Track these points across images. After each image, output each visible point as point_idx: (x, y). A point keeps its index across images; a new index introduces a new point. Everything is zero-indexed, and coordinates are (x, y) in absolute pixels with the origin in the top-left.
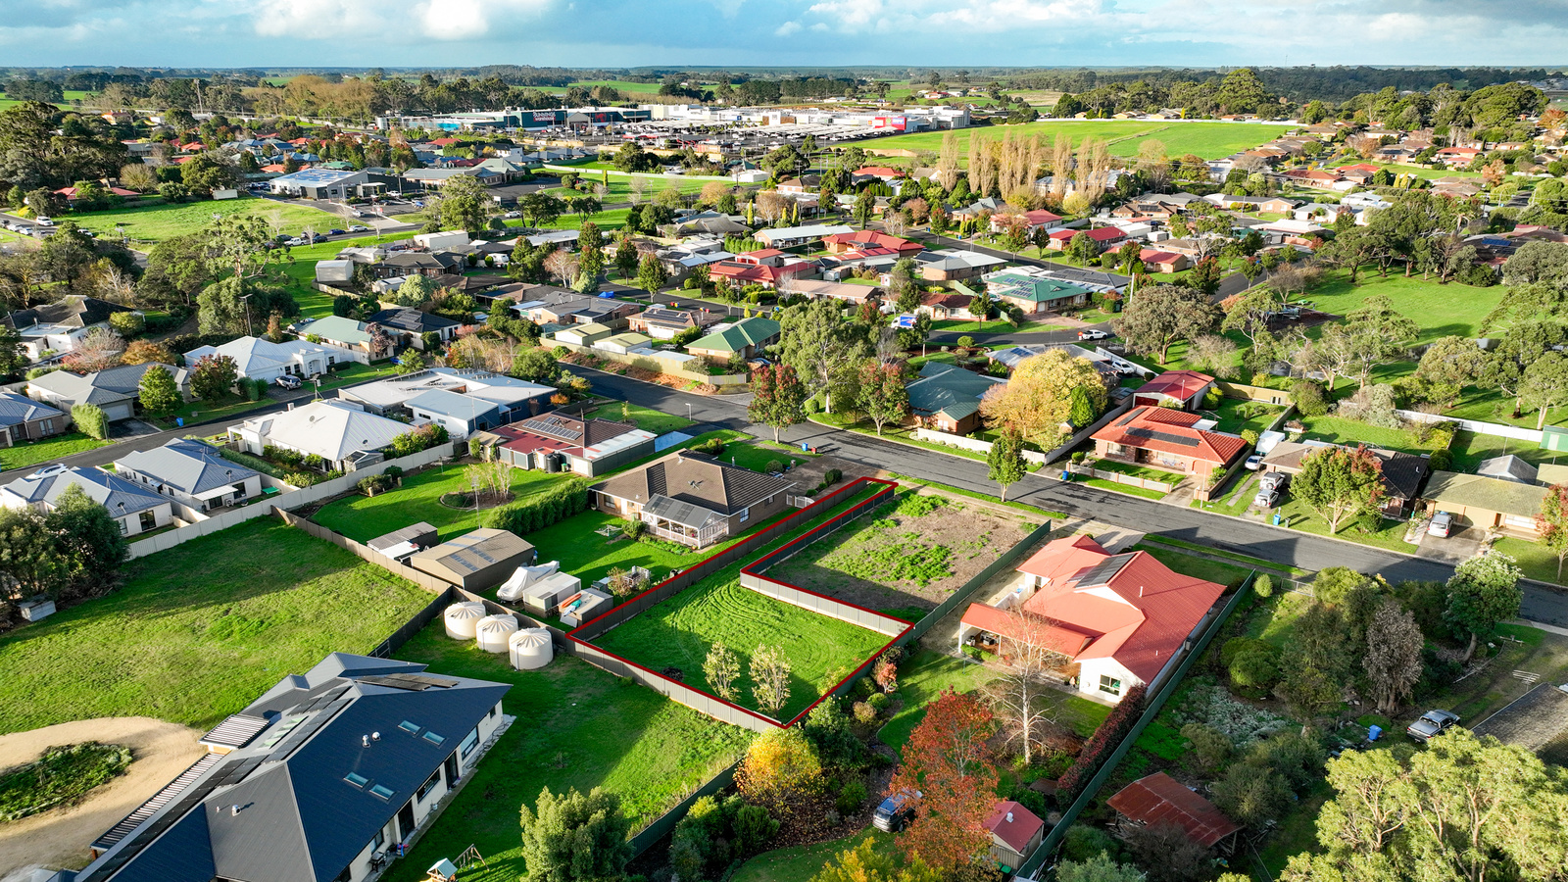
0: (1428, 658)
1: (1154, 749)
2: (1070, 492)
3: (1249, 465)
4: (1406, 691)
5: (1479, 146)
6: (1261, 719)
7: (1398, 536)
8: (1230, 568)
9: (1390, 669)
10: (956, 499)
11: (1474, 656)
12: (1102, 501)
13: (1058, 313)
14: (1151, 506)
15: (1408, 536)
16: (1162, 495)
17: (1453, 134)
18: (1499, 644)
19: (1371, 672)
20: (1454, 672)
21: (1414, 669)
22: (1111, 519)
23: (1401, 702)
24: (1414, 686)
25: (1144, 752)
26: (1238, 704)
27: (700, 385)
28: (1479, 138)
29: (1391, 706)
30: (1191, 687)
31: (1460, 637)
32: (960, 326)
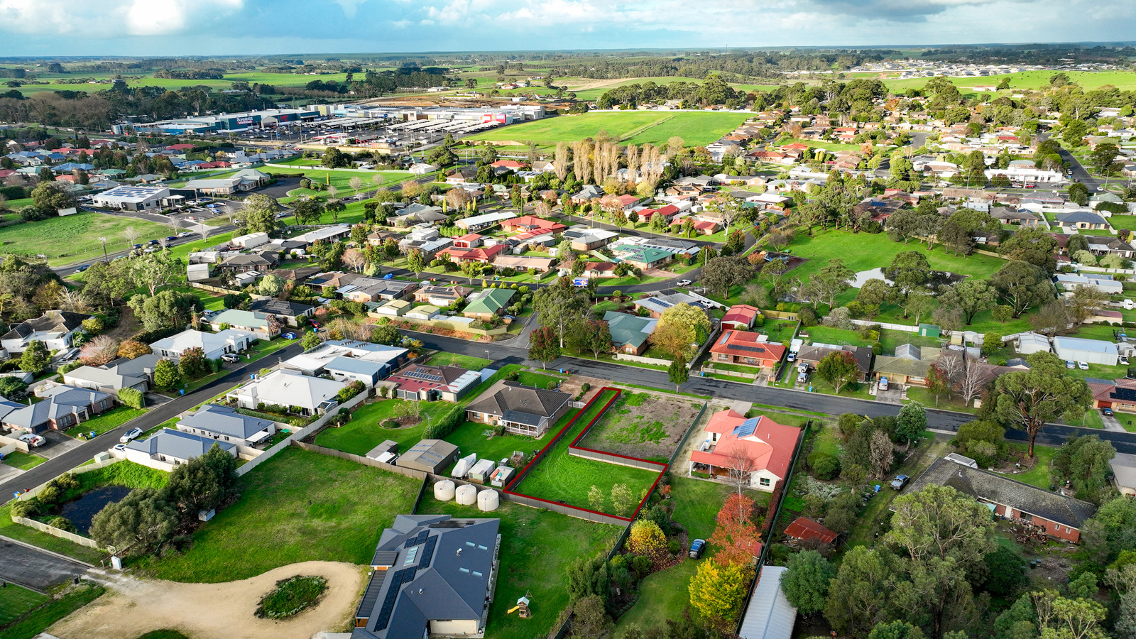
0: (894, 452)
1: (791, 508)
2: (708, 384)
3: (790, 360)
4: (888, 468)
5: (855, 125)
6: (831, 489)
7: (866, 392)
8: (797, 417)
9: (881, 460)
10: (654, 393)
11: (910, 448)
12: (725, 387)
13: (659, 268)
14: (749, 388)
15: (870, 392)
16: (752, 381)
17: (840, 118)
18: (918, 441)
19: (873, 462)
20: (903, 456)
21: (890, 459)
22: (732, 396)
23: (885, 473)
24: (890, 466)
25: (787, 510)
26: (819, 483)
27: (482, 336)
28: (855, 120)
29: (881, 476)
30: (797, 478)
31: (904, 440)
32: (609, 282)
